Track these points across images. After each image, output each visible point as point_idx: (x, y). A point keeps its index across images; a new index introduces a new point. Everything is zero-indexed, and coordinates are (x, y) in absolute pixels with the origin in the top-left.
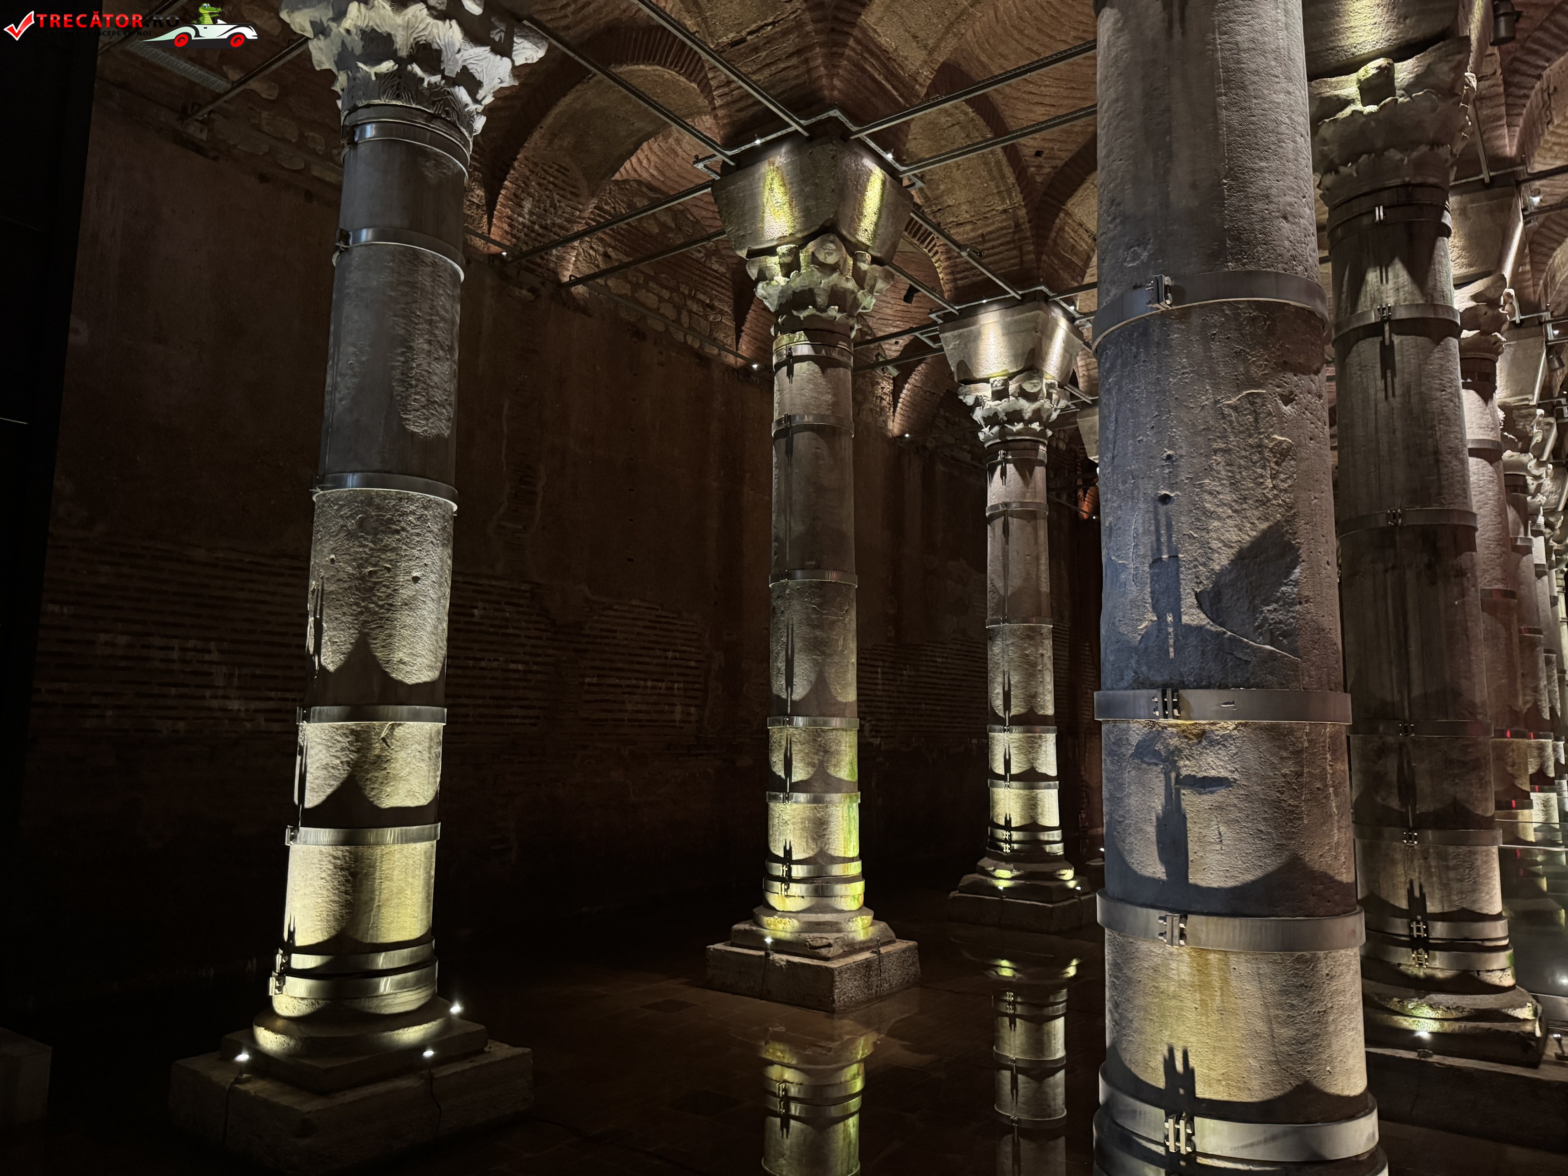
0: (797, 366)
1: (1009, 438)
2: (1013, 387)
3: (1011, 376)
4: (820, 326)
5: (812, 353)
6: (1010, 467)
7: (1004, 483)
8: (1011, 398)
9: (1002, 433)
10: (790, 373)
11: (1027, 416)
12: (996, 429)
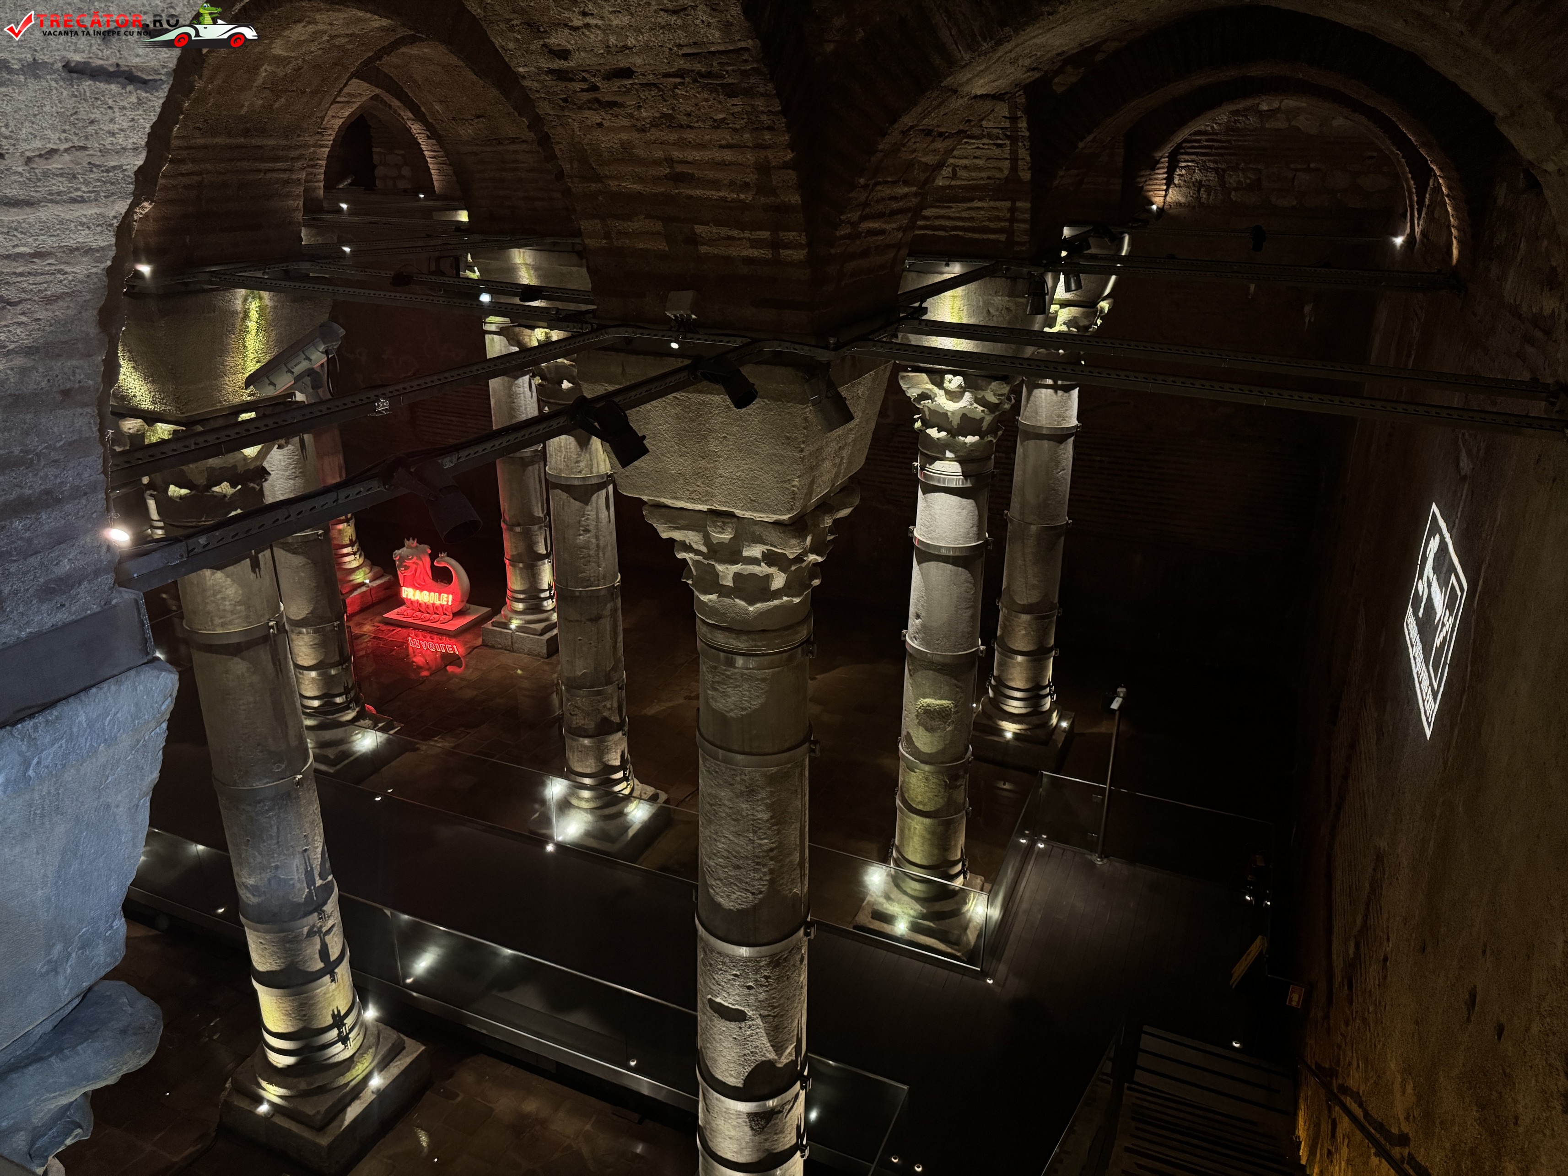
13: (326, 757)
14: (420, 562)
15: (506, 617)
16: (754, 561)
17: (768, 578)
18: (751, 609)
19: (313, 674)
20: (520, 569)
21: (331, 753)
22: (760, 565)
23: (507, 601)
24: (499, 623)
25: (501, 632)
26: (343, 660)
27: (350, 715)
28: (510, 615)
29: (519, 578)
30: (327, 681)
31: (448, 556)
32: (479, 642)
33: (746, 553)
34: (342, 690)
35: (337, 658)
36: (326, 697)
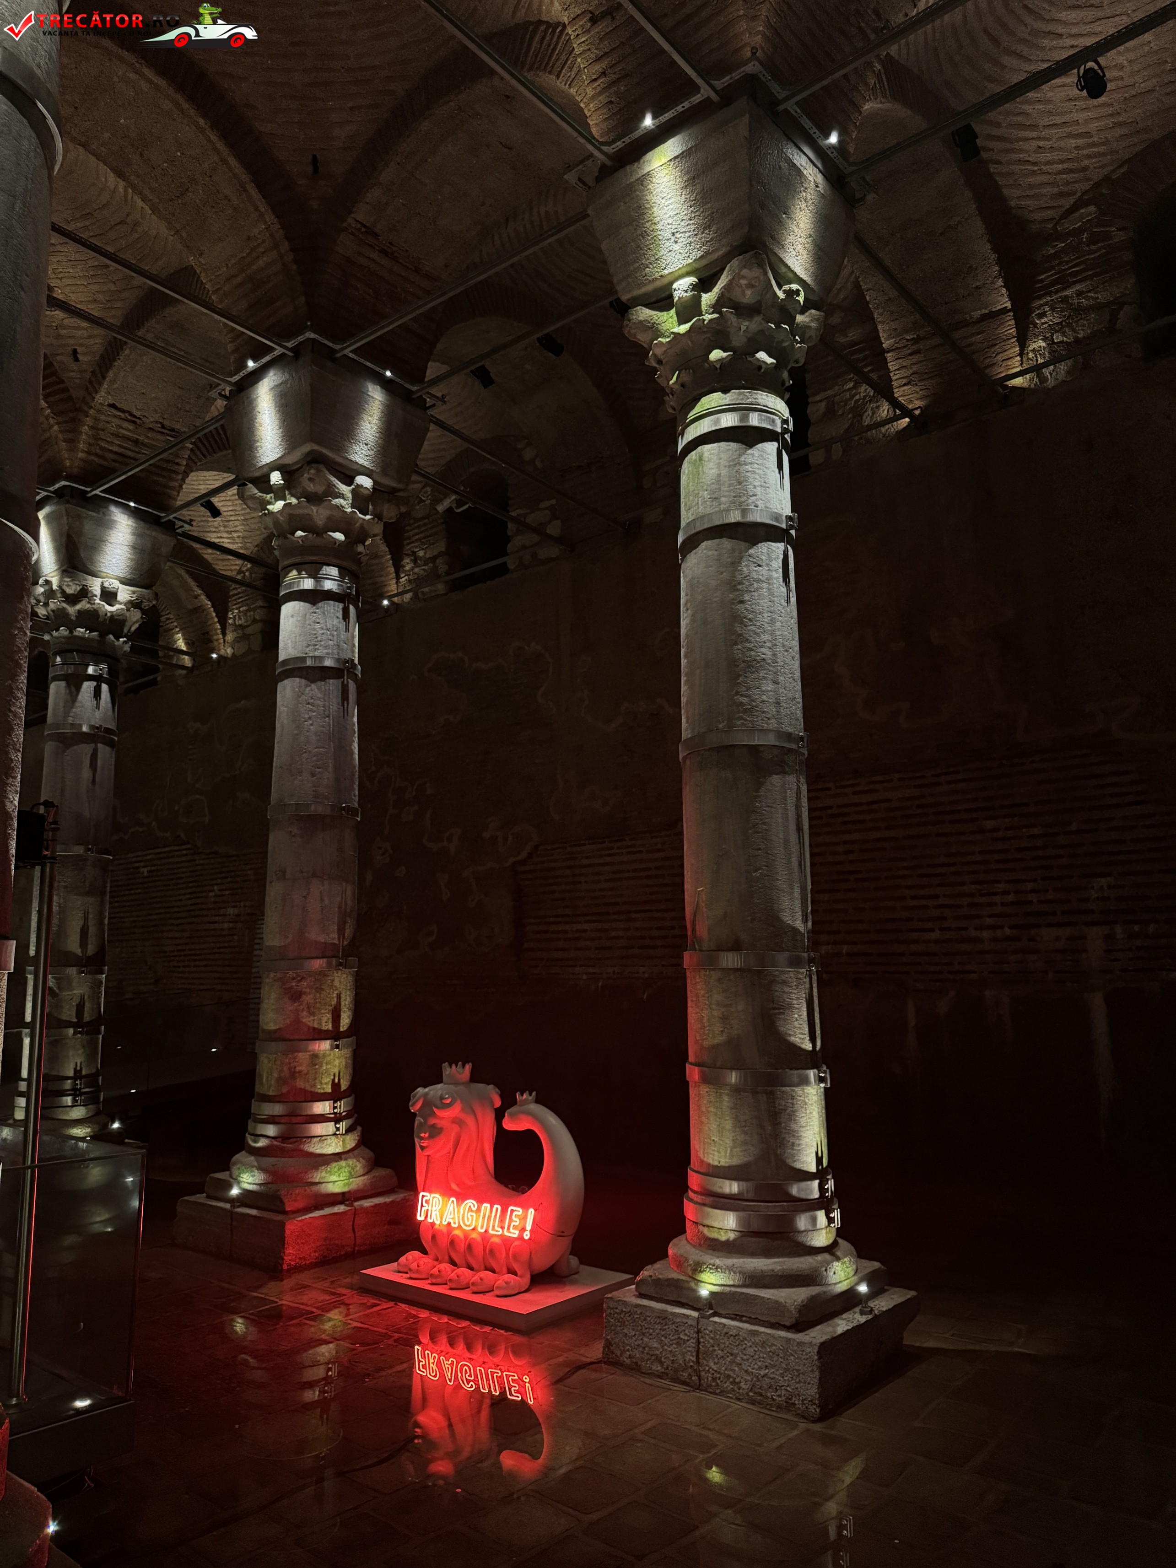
14: (470, 1122)
15: (680, 1263)
20: (736, 1090)
23: (690, 1211)
24: (658, 1282)
25: (663, 1317)
28: (694, 1255)
29: (728, 1124)
31: (538, 1101)
32: (596, 1351)
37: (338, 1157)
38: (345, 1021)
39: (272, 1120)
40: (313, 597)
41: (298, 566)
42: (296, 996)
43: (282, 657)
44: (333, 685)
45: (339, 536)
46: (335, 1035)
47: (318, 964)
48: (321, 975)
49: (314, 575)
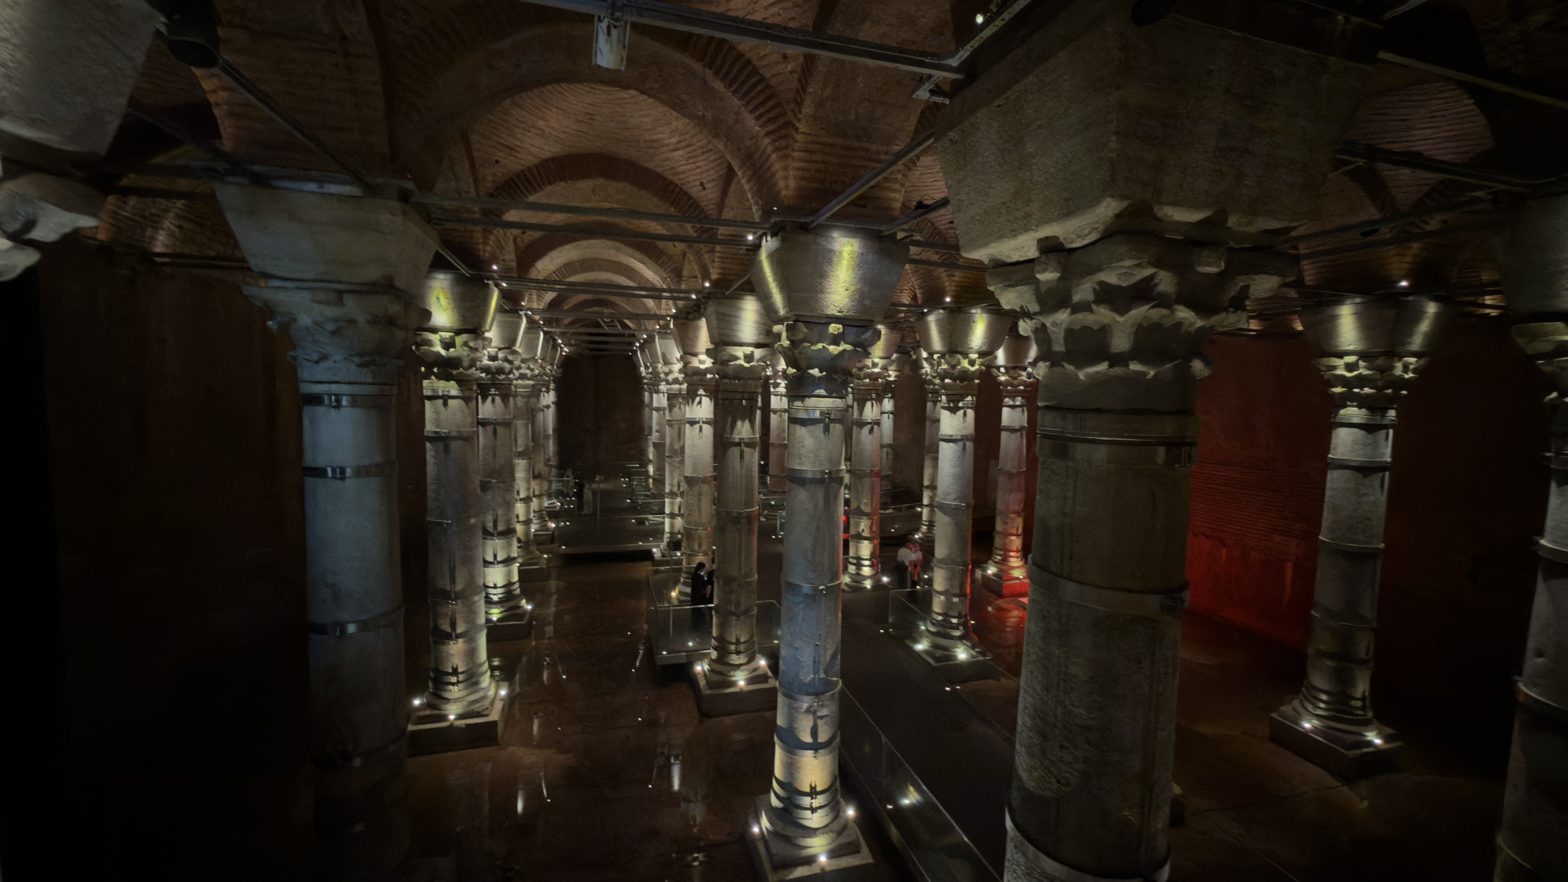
0: (450, 402)
1: (497, 382)
2: (501, 355)
3: (500, 349)
4: (465, 378)
5: (461, 395)
6: (498, 399)
7: (494, 407)
8: (500, 362)
9: (493, 378)
10: (445, 404)
11: (507, 370)
12: (489, 376)
13: (934, 654)
16: (1084, 307)
17: (1105, 330)
18: (1081, 376)
19: (942, 598)
21: (939, 653)
22: (1091, 311)
26: (962, 595)
27: (957, 633)
30: (949, 605)
33: (1077, 298)
34: (957, 615)
35: (957, 591)
36: (946, 615)
37: (1017, 567)
38: (1020, 531)
39: (1000, 555)
40: (1013, 407)
41: (1009, 397)
42: (1006, 524)
43: (1003, 424)
44: (1019, 434)
45: (1022, 388)
46: (1017, 535)
47: (1012, 516)
48: (1013, 519)
49: (1013, 400)
